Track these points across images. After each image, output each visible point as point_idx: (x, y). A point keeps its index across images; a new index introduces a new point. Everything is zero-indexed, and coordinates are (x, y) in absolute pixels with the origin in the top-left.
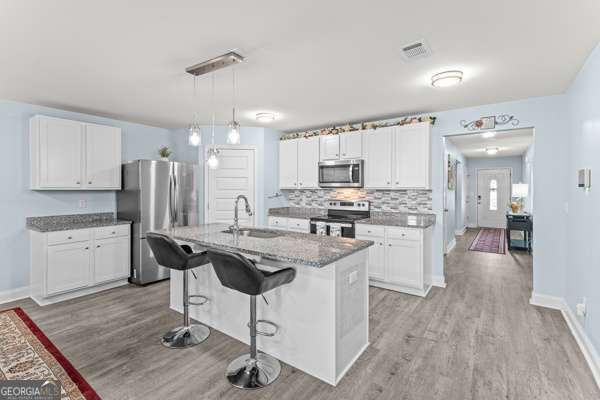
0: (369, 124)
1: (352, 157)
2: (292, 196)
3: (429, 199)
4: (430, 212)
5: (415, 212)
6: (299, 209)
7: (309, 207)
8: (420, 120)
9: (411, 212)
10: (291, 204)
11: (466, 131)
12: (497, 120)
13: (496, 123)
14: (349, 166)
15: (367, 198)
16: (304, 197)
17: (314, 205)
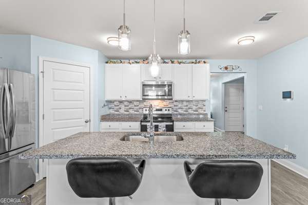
0: (176, 61)
1: (166, 80)
2: (112, 105)
3: (204, 106)
4: (205, 113)
5: (197, 113)
6: (119, 115)
7: (128, 113)
8: (205, 62)
9: (195, 113)
10: (112, 111)
11: (221, 71)
12: (234, 68)
13: (233, 69)
14: (165, 85)
15: (169, 106)
16: (122, 106)
17: (131, 111)
